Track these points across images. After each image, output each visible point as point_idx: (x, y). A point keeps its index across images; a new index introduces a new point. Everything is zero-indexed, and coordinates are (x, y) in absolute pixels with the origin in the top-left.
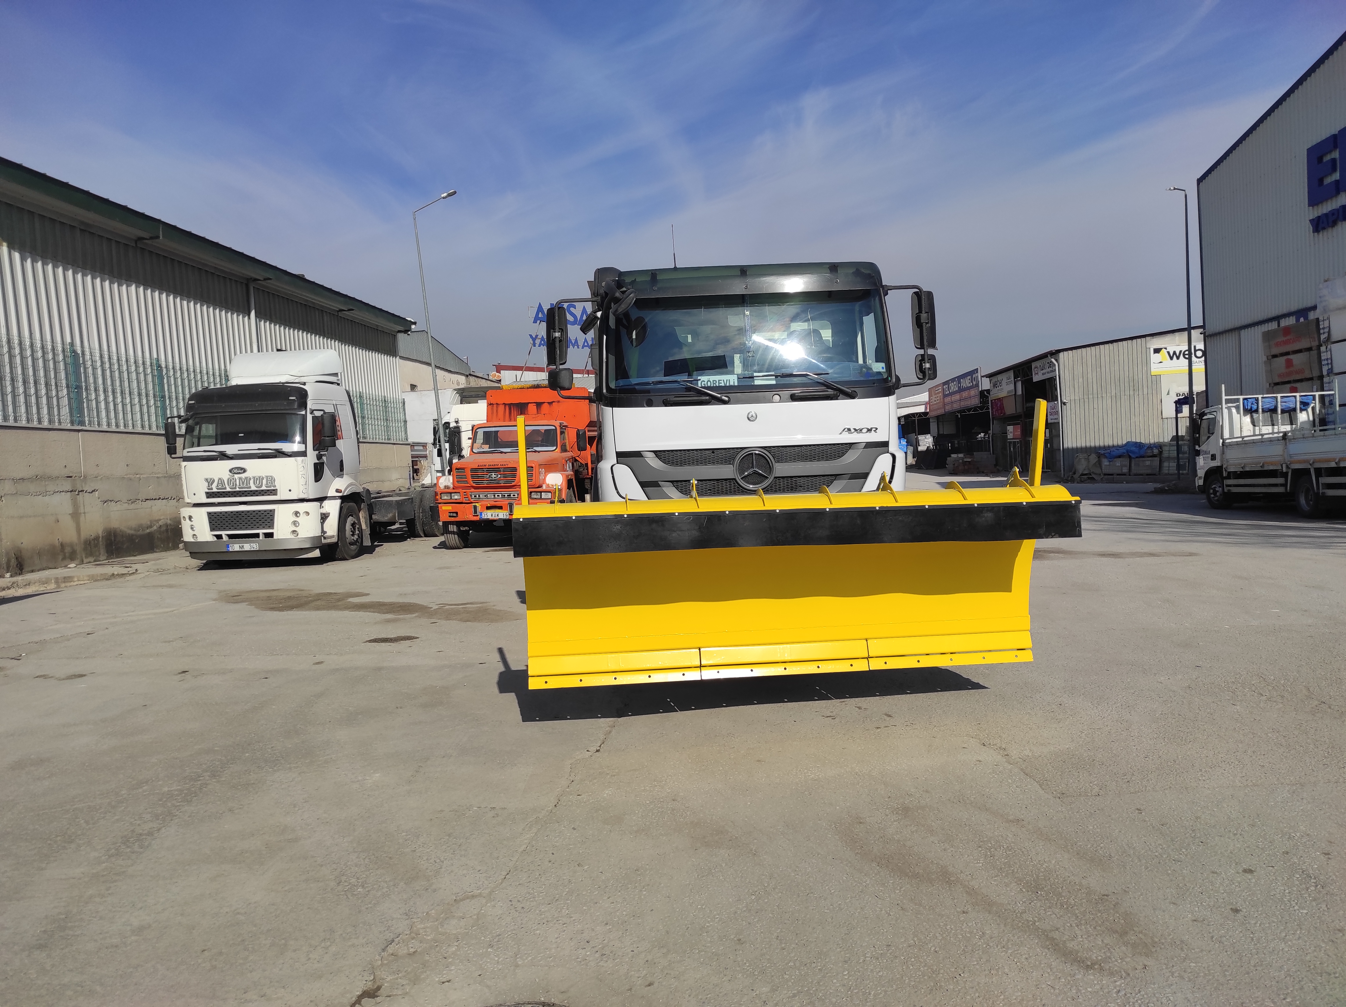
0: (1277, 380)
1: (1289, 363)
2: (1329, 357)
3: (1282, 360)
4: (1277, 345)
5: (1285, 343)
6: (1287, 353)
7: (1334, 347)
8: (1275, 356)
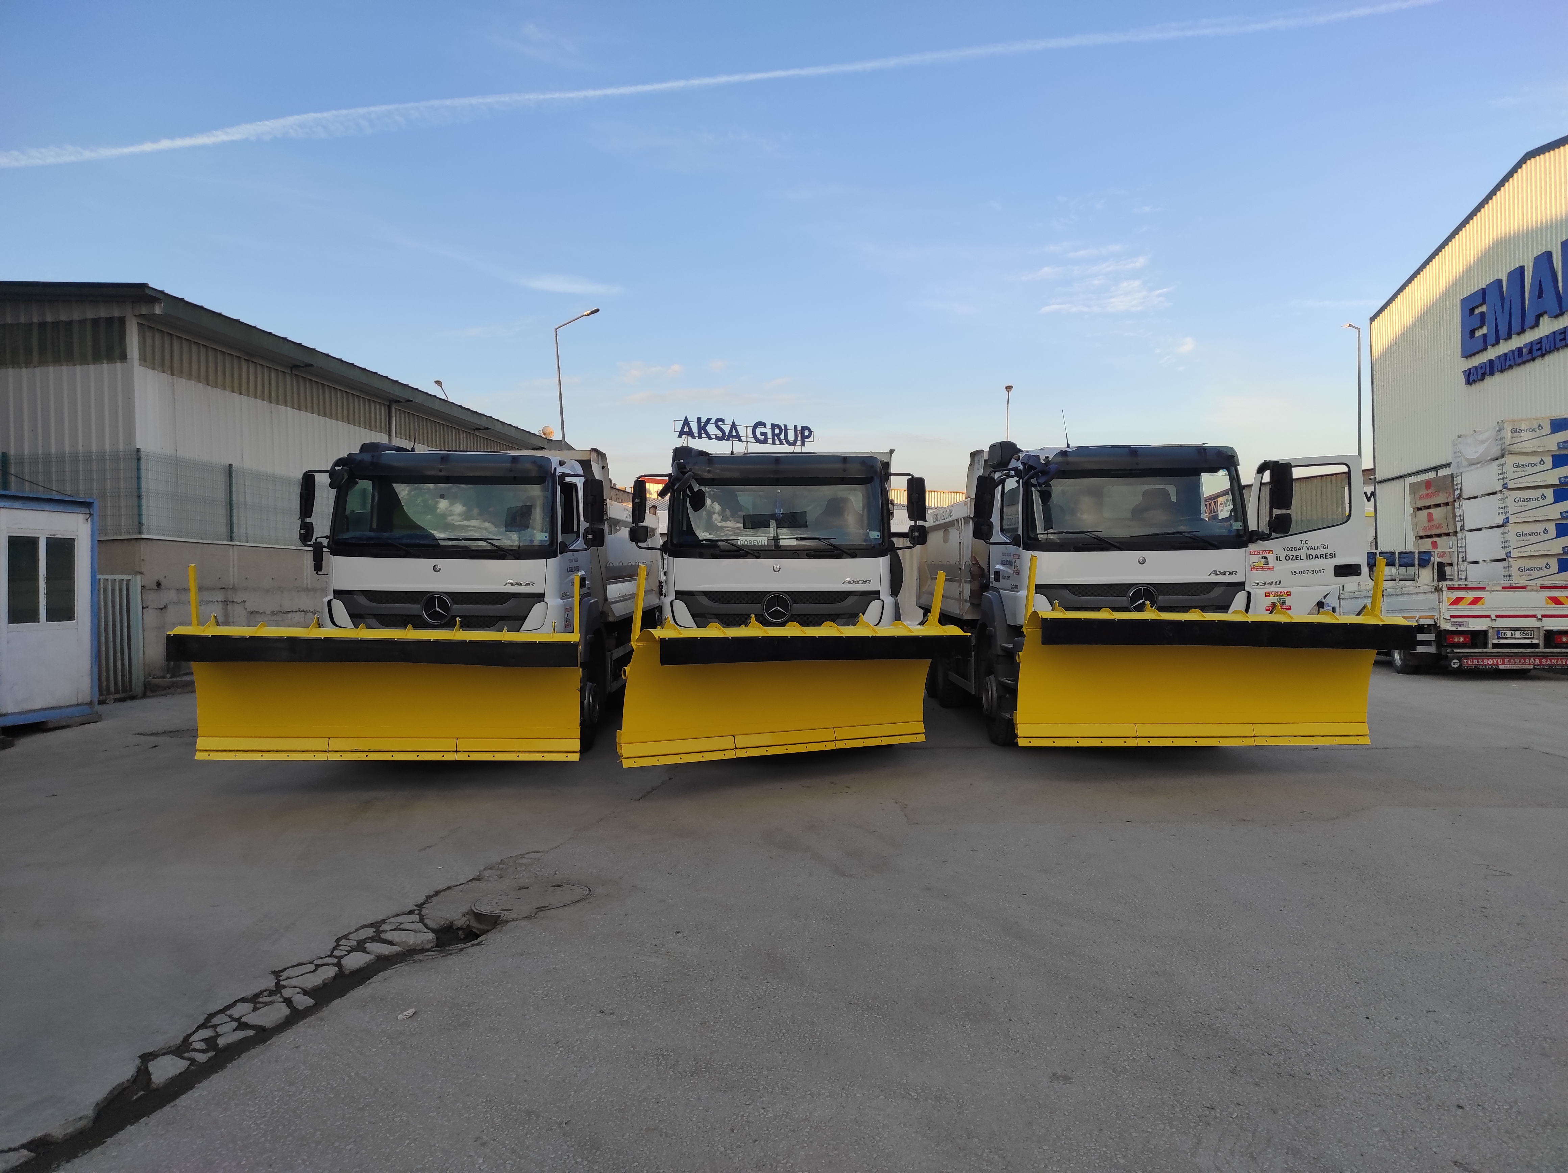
0: (1421, 534)
1: (1430, 517)
2: (1462, 513)
3: (1425, 512)
4: (1422, 497)
5: (1428, 496)
6: (1429, 507)
7: (1465, 503)
8: (1419, 509)
